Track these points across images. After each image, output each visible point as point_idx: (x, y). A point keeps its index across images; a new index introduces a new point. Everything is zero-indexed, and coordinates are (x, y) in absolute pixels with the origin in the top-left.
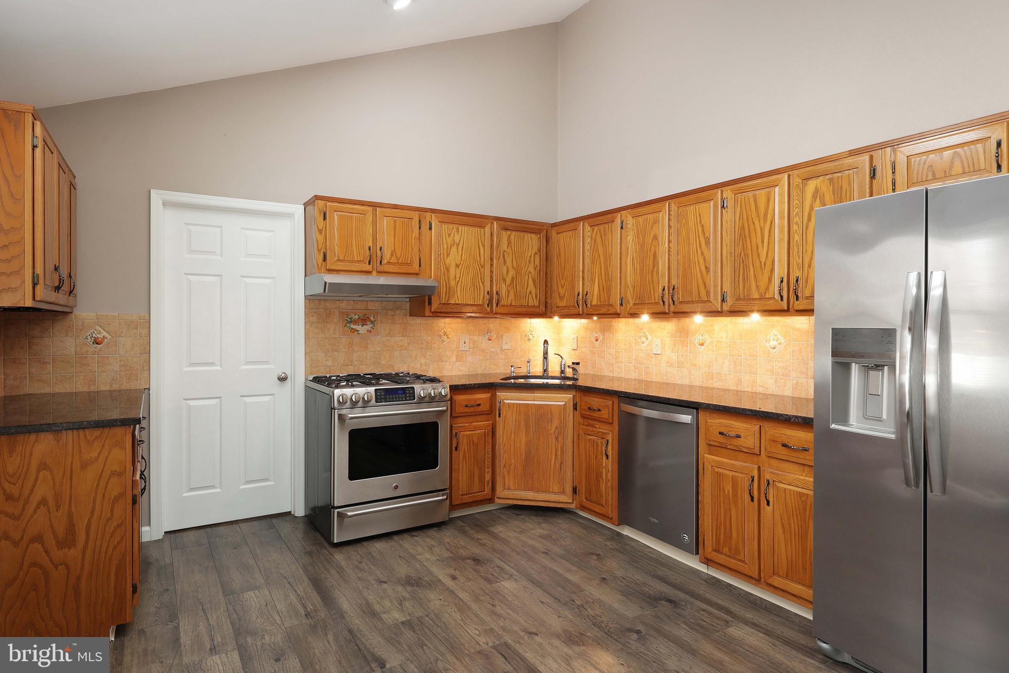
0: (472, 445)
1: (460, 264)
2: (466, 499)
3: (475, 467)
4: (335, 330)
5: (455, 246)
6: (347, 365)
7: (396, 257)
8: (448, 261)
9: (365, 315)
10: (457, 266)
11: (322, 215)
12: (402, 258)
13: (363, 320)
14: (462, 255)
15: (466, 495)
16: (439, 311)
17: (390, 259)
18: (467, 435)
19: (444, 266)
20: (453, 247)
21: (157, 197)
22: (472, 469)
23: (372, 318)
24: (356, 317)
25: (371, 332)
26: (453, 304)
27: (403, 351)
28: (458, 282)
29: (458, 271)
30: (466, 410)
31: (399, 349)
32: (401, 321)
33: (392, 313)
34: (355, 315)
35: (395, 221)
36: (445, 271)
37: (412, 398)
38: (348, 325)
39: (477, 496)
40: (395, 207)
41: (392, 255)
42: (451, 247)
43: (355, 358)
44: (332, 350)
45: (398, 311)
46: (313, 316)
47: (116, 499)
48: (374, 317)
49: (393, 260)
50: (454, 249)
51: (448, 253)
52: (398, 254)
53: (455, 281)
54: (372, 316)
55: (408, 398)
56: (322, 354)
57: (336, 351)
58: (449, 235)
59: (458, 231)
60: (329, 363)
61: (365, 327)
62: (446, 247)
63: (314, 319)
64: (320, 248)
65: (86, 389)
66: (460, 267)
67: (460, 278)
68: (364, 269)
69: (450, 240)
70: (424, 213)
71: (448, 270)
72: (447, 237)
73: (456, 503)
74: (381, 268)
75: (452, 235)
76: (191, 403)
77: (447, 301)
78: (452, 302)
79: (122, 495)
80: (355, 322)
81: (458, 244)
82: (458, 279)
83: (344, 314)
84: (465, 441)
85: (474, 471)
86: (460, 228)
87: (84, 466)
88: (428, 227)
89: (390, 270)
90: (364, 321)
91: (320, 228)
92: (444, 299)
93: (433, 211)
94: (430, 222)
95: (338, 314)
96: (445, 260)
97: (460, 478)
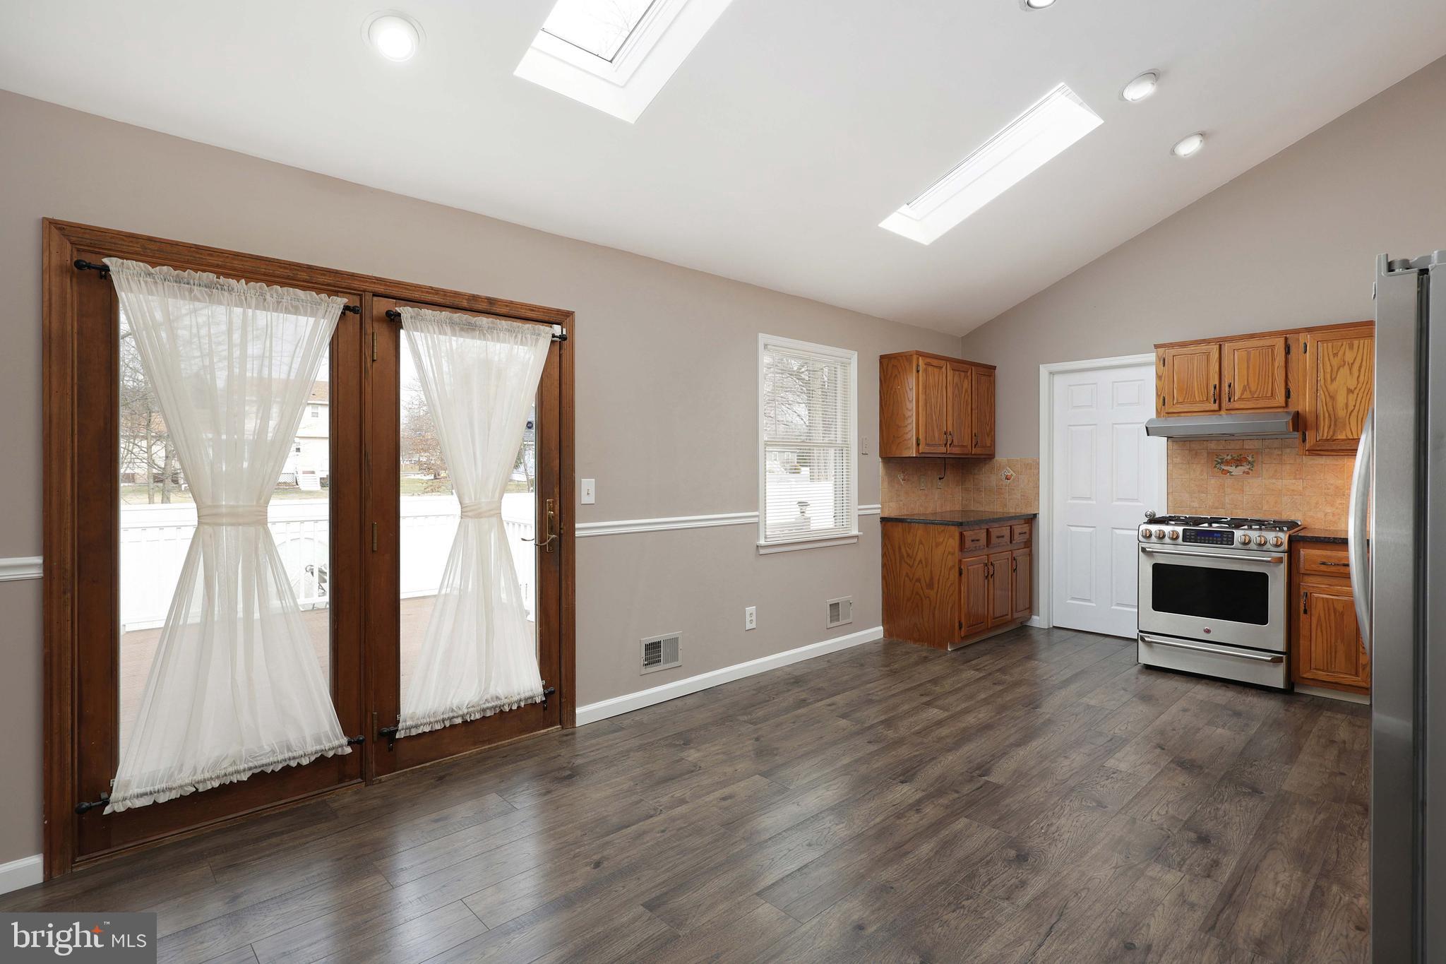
0: (1333, 614)
1: (1355, 388)
2: (1322, 675)
3: (1339, 641)
4: (1202, 471)
5: (1346, 367)
6: (1217, 508)
7: (1250, 391)
8: (1332, 387)
9: (1241, 455)
10: (1350, 391)
11: (1162, 362)
12: (1259, 390)
13: (1238, 460)
14: (1359, 377)
15: (1323, 671)
16: (1318, 449)
17: (1242, 394)
18: (1323, 598)
19: (1326, 393)
20: (1341, 369)
21: (1044, 370)
22: (1333, 641)
23: (1250, 459)
24: (1229, 457)
25: (1248, 473)
26: (1343, 440)
27: (1295, 497)
28: (1352, 411)
29: (1352, 397)
30: (1323, 568)
31: (1289, 493)
32: (1292, 461)
33: (1280, 453)
34: (1228, 455)
35: (1249, 353)
36: (1328, 399)
37: (1230, 543)
38: (1218, 466)
39: (1344, 678)
40: (1252, 336)
41: (1244, 390)
42: (1339, 369)
43: (1227, 501)
44: (1199, 491)
45: (1288, 450)
46: (1176, 457)
47: (951, 569)
48: (1253, 458)
49: (1245, 396)
50: (1344, 371)
51: (1333, 377)
52: (1253, 389)
53: (1345, 411)
54: (1250, 457)
55: (1224, 542)
56: (1187, 495)
57: (1203, 492)
58: (1335, 355)
59: (1351, 347)
60: (1195, 504)
61: (1240, 468)
62: (1329, 370)
63: (1178, 460)
64: (1159, 393)
65: (1001, 510)
66: (1356, 392)
67: (1355, 406)
68: (1207, 409)
69: (1335, 362)
70: (1296, 336)
71: (1333, 398)
72: (1331, 357)
73: (1305, 676)
74: (1232, 405)
75: (1341, 353)
76: (1073, 529)
77: (1334, 435)
78: (1341, 436)
79: (954, 566)
80: (1228, 463)
81: (1352, 364)
82: (1351, 408)
83: (1211, 454)
84: (1320, 605)
85: (1336, 646)
86: (1356, 342)
87: (937, 545)
88: (1302, 349)
89: (1242, 406)
90: (1238, 462)
91: (1160, 374)
92: (1325, 435)
93: (1309, 330)
94: (1305, 343)
95: (1206, 455)
96: (1329, 386)
97: (1313, 649)
